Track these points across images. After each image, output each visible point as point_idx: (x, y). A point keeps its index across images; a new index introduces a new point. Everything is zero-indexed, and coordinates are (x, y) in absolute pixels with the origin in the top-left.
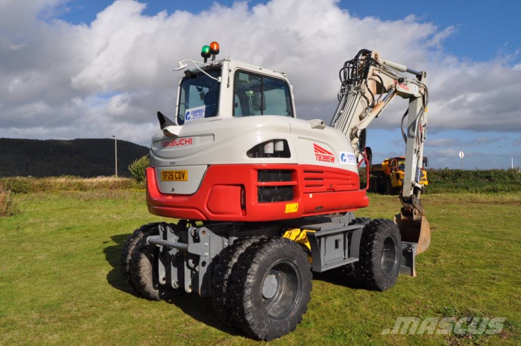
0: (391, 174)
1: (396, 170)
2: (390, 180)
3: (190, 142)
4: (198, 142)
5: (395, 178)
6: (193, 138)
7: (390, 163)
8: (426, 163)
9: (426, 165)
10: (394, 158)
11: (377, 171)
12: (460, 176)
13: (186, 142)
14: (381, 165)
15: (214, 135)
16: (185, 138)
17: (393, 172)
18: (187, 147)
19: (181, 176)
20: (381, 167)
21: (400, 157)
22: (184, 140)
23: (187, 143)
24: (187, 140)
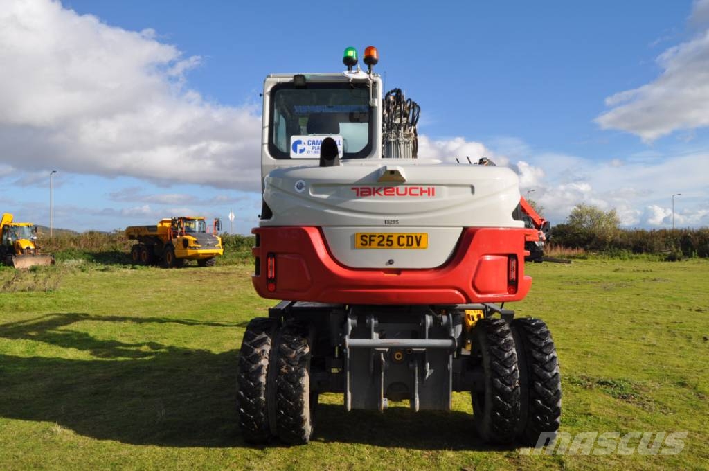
0: (174, 240)
1: (181, 235)
2: (173, 248)
3: (431, 192)
4: (444, 195)
5: (182, 246)
6: (435, 187)
7: (173, 225)
8: (218, 226)
9: (219, 229)
10: (179, 219)
11: (147, 236)
12: (242, 243)
13: (422, 192)
14: (156, 227)
15: (472, 187)
16: (419, 187)
17: (178, 236)
18: (425, 200)
19: (414, 241)
20: (156, 231)
21: (187, 217)
22: (417, 188)
23: (425, 194)
24: (425, 188)
